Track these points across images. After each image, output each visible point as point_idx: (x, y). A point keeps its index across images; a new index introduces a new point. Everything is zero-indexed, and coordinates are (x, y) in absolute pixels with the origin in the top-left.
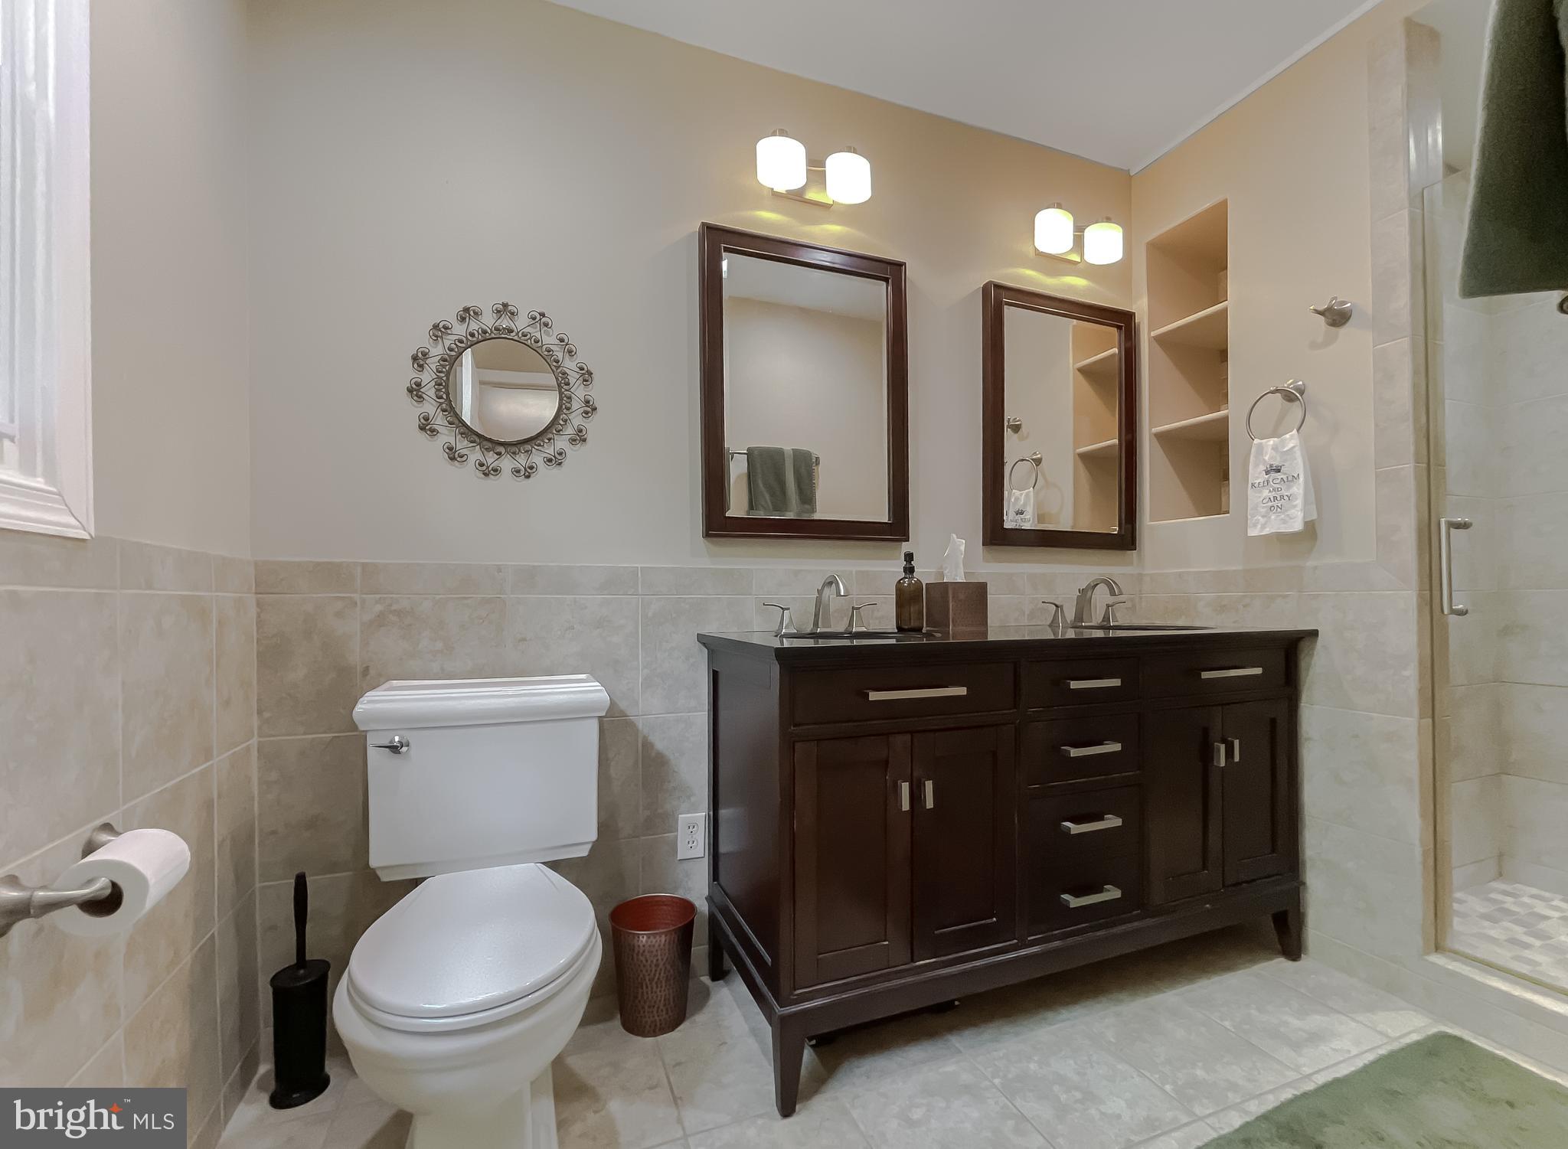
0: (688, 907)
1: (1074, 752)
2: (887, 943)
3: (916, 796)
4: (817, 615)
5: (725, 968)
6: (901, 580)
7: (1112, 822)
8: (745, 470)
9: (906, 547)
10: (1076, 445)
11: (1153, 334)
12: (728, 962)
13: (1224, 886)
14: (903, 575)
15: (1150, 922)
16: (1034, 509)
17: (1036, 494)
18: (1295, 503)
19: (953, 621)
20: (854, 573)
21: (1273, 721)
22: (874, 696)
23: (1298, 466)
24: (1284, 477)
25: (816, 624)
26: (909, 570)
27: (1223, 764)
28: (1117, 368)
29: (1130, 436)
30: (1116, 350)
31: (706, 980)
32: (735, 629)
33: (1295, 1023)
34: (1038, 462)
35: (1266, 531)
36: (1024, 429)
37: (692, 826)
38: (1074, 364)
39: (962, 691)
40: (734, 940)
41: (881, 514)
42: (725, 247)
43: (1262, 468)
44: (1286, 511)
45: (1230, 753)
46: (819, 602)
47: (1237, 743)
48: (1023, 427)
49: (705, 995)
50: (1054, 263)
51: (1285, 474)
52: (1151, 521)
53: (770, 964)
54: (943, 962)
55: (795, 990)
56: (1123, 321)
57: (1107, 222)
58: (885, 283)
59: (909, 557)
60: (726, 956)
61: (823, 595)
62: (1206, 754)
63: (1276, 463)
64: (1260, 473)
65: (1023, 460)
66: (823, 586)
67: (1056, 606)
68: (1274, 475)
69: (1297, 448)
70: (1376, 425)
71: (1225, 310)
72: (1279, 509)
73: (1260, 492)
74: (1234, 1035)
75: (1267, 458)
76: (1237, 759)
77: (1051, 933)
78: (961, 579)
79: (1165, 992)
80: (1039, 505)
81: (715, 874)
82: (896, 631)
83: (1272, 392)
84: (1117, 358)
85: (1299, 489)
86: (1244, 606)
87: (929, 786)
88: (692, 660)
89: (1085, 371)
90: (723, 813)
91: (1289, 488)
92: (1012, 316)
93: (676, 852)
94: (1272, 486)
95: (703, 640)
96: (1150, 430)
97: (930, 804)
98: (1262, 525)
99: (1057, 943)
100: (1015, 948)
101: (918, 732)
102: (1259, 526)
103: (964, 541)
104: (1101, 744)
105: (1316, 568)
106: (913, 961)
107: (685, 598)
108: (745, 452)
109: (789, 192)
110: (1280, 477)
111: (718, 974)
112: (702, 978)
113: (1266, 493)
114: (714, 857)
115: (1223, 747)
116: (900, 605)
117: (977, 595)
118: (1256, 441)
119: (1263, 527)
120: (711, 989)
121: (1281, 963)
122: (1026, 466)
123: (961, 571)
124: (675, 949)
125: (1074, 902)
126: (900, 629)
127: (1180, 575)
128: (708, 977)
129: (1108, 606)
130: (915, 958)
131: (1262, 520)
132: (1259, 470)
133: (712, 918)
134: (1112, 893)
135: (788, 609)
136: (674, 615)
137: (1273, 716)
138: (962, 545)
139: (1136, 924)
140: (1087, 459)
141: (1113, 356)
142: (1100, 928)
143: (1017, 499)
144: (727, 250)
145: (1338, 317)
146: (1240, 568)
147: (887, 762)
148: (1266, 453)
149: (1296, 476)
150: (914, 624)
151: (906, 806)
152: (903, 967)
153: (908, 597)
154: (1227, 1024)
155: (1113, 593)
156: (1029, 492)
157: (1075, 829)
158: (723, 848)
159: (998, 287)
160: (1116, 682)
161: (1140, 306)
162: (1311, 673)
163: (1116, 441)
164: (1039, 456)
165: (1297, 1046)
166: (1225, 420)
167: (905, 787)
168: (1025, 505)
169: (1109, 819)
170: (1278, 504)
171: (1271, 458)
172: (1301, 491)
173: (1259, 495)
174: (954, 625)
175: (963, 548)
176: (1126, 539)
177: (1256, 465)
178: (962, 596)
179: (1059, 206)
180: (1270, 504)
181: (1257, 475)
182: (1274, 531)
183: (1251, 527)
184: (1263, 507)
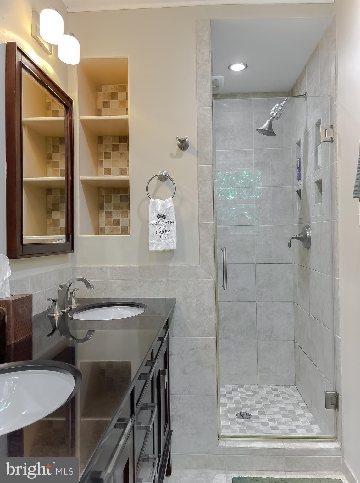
18: (171, 235)
23: (172, 216)
24: (167, 221)
35: (159, 249)
43: (155, 215)
44: (168, 239)
51: (167, 220)
63: (163, 214)
64: (154, 217)
67: (54, 301)
68: (162, 219)
69: (172, 208)
70: (199, 202)
72: (165, 238)
75: (159, 210)
85: (173, 228)
91: (169, 227)
94: (161, 225)
96: (80, 177)
98: (156, 245)
102: (155, 245)
105: (174, 267)
110: (165, 221)
113: (158, 228)
118: (152, 199)
119: (157, 247)
131: (157, 243)
145: (183, 145)
148: (158, 207)
149: (172, 221)
162: (173, 320)
166: (127, 182)
170: (164, 234)
171: (161, 211)
172: (175, 229)
173: (155, 229)
177: (152, 213)
180: (161, 235)
181: (153, 218)
182: (163, 249)
183: (150, 246)
184: (157, 236)
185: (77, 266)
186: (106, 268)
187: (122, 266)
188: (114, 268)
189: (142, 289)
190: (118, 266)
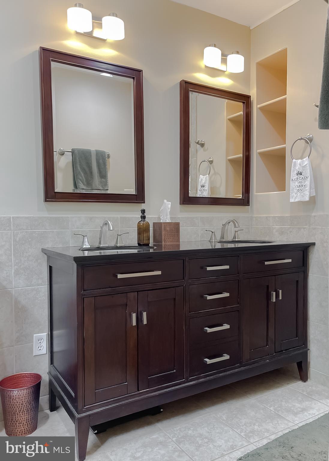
0: (38, 377)
1: (209, 298)
2: (127, 383)
3: (139, 319)
4: (100, 239)
5: (57, 405)
6: (140, 222)
7: (226, 327)
8: (71, 160)
9: (143, 206)
10: (227, 155)
11: (258, 106)
12: (59, 403)
13: (275, 352)
14: (141, 219)
15: (242, 368)
16: (209, 185)
17: (210, 178)
18: (306, 189)
19: (164, 240)
20: (119, 218)
21: (297, 281)
22: (120, 276)
23: (308, 173)
25: (100, 243)
26: (143, 217)
27: (274, 301)
28: (242, 120)
29: (248, 154)
30: (242, 113)
31: (48, 411)
32: (60, 246)
33: (298, 405)
34: (211, 162)
35: (297, 200)
36: (206, 146)
37: (40, 339)
38: (227, 117)
39: (159, 273)
40: (60, 390)
41: (132, 191)
42: (52, 59)
43: (296, 172)
44: (303, 192)
45: (277, 296)
46: (101, 232)
47: (280, 291)
48: (206, 144)
49: (47, 417)
50: (214, 72)
51: (303, 176)
52: (256, 192)
53: (74, 396)
54: (152, 390)
55: (85, 406)
56: (245, 99)
57: (237, 54)
58: (132, 79)
59: (143, 211)
60: (57, 399)
61: (103, 229)
62: (269, 297)
63: (300, 171)
65: (204, 161)
66: (103, 225)
67: (212, 232)
68: (299, 176)
69: (308, 165)
71: (285, 99)
72: (301, 191)
73: (295, 183)
74: (273, 412)
75: (297, 168)
76: (280, 298)
77: (200, 375)
78: (168, 221)
79: (251, 399)
80: (211, 182)
81: (52, 362)
82: (137, 245)
83: (299, 139)
84: (242, 117)
86: (290, 232)
87: (145, 314)
88: (39, 261)
89: (231, 120)
90: (55, 333)
91: (304, 182)
92: (193, 96)
93: (32, 352)
94: (299, 181)
95: (44, 251)
96: (257, 151)
97: (145, 322)
99: (203, 380)
100: (184, 382)
101: (139, 291)
102: (294, 198)
103: (170, 203)
104: (222, 293)
105: (315, 216)
106: (138, 391)
107: (36, 231)
108: (71, 151)
109: (84, 33)
110: (301, 177)
111: (53, 408)
112: (45, 411)
113: (297, 184)
114: (51, 353)
115: (274, 293)
116: (139, 233)
117: (175, 228)
118: (294, 160)
119: (295, 198)
120: (50, 416)
121: (300, 383)
122: (206, 164)
123: (169, 216)
124: (31, 396)
125: (209, 361)
126: (139, 244)
127: (267, 217)
128: (49, 410)
129: (236, 232)
130: (139, 390)
131: (295, 195)
132: (295, 173)
133: (51, 383)
134: (226, 357)
135: (86, 236)
136: (30, 240)
137: (297, 280)
138: (169, 205)
139: (237, 370)
140: (232, 161)
141: (240, 115)
142: (221, 372)
143: (202, 180)
144: (52, 60)
146: (289, 215)
147: (127, 305)
148: (297, 166)
149: (307, 177)
150: (145, 242)
151: (134, 323)
152: (134, 393)
153: (142, 230)
154: (272, 408)
155: (235, 227)
156: (207, 177)
157: (209, 330)
158: (56, 349)
159: (186, 82)
160: (227, 267)
161: (253, 93)
163: (241, 155)
164: (212, 159)
165: (295, 414)
166: (284, 149)
167: (134, 316)
168: (205, 183)
169: (224, 326)
170: (301, 189)
171: (299, 168)
172: (309, 184)
173: (295, 184)
174: (164, 242)
175: (170, 206)
176: (245, 201)
177: (294, 171)
178: (168, 229)
179: (215, 46)
180: (298, 189)
181: (294, 175)
182: (299, 200)
183: (291, 198)
184: (296, 190)
185: (254, 216)
186: (270, 217)
187: (279, 215)
188: (274, 217)
189: (292, 234)
190: (277, 216)
